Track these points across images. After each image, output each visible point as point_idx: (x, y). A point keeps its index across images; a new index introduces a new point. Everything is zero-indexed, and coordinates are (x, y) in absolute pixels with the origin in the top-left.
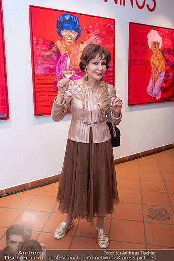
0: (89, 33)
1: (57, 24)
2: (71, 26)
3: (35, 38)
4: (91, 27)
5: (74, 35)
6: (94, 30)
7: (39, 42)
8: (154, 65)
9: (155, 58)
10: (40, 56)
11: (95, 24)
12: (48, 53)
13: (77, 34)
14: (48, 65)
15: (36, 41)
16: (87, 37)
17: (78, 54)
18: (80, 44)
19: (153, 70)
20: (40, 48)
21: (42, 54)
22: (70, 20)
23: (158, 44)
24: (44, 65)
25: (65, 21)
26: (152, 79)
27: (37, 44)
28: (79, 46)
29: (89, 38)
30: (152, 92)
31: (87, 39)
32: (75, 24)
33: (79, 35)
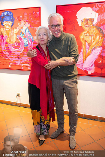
0: (20, 20)
2: (8, 18)
4: (21, 16)
5: (10, 23)
8: (86, 41)
9: (87, 35)
11: (24, 14)
13: (12, 22)
16: (19, 24)
17: (13, 35)
18: (15, 29)
19: (83, 46)
23: (92, 20)
25: (5, 16)
26: (83, 54)
28: (14, 30)
29: (20, 24)
30: (82, 66)
31: (19, 25)
32: (10, 16)
33: (13, 23)
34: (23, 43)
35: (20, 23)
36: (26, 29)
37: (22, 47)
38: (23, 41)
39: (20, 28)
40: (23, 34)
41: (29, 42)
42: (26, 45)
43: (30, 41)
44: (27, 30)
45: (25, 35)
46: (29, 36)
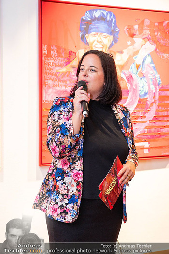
0: (132, 36)
1: (81, 24)
2: (102, 26)
3: (45, 47)
4: (136, 27)
5: (107, 40)
6: (141, 31)
7: (52, 52)
10: (52, 74)
11: (143, 22)
12: (64, 70)
13: (112, 38)
14: (63, 88)
15: (46, 52)
16: (129, 43)
18: (118, 55)
20: (52, 61)
21: (54, 71)
22: (102, 18)
24: (58, 88)
25: (94, 19)
27: (49, 55)
31: (130, 46)
32: (109, 23)
33: (115, 40)
34: (135, 90)
35: (133, 43)
36: (146, 57)
37: (132, 98)
38: (136, 85)
39: (131, 53)
40: (138, 67)
41: (149, 88)
42: (143, 93)
43: (153, 84)
44: (149, 60)
45: (142, 69)
46: (151, 72)
